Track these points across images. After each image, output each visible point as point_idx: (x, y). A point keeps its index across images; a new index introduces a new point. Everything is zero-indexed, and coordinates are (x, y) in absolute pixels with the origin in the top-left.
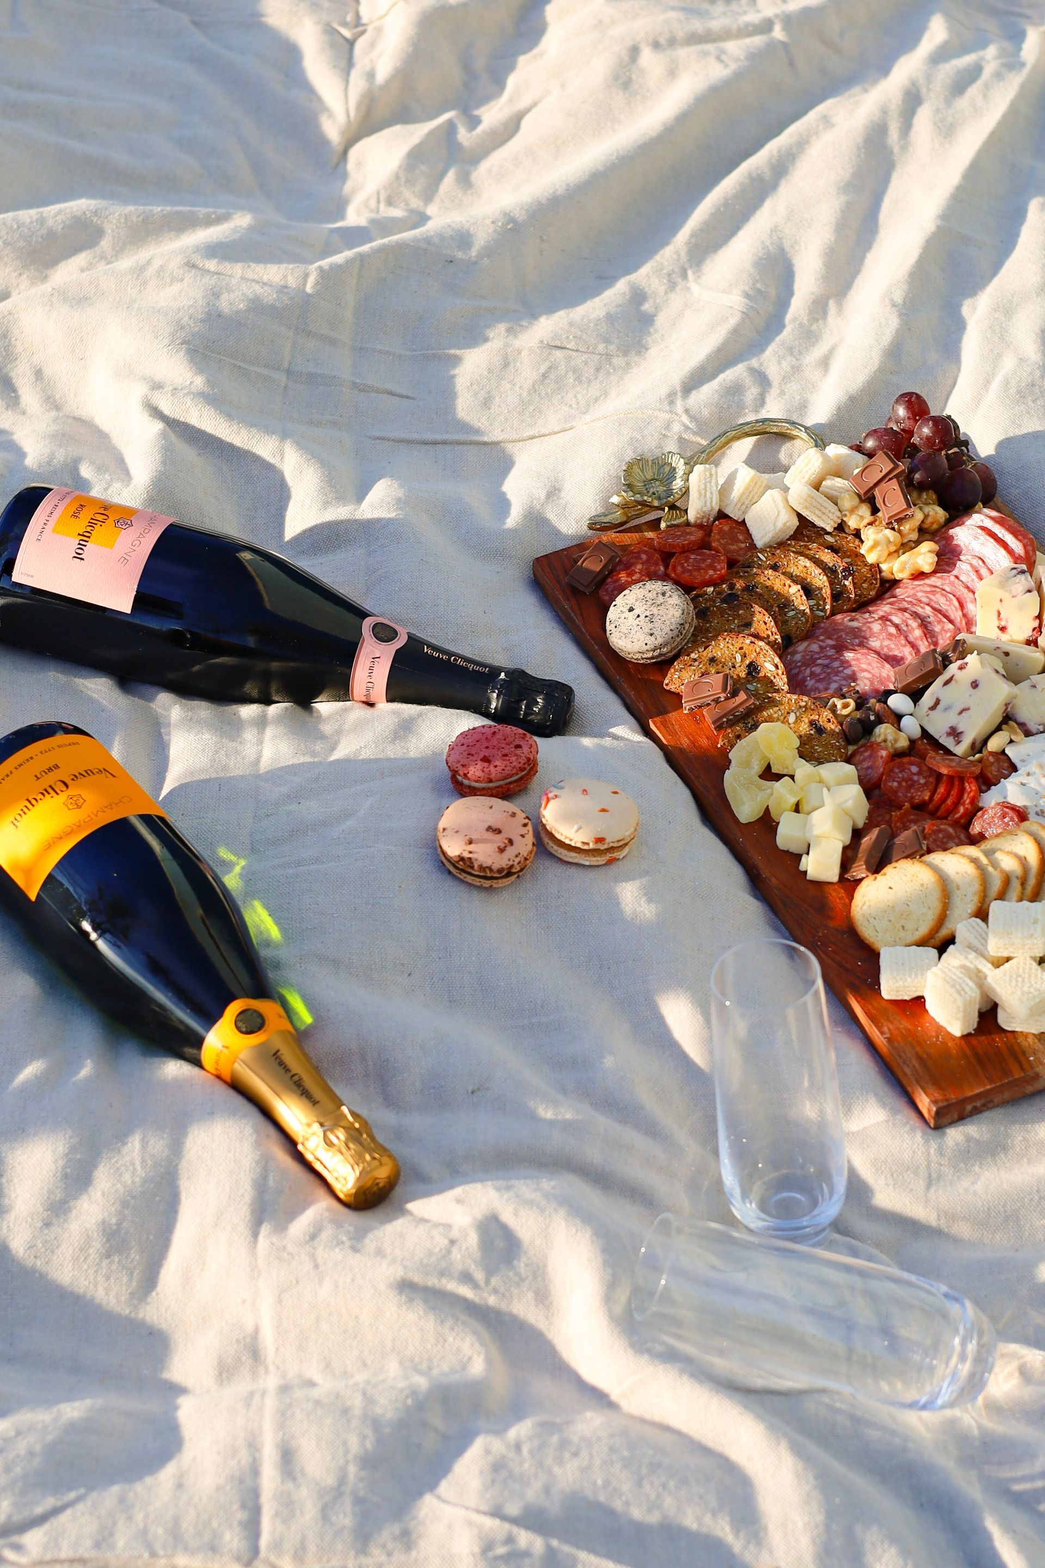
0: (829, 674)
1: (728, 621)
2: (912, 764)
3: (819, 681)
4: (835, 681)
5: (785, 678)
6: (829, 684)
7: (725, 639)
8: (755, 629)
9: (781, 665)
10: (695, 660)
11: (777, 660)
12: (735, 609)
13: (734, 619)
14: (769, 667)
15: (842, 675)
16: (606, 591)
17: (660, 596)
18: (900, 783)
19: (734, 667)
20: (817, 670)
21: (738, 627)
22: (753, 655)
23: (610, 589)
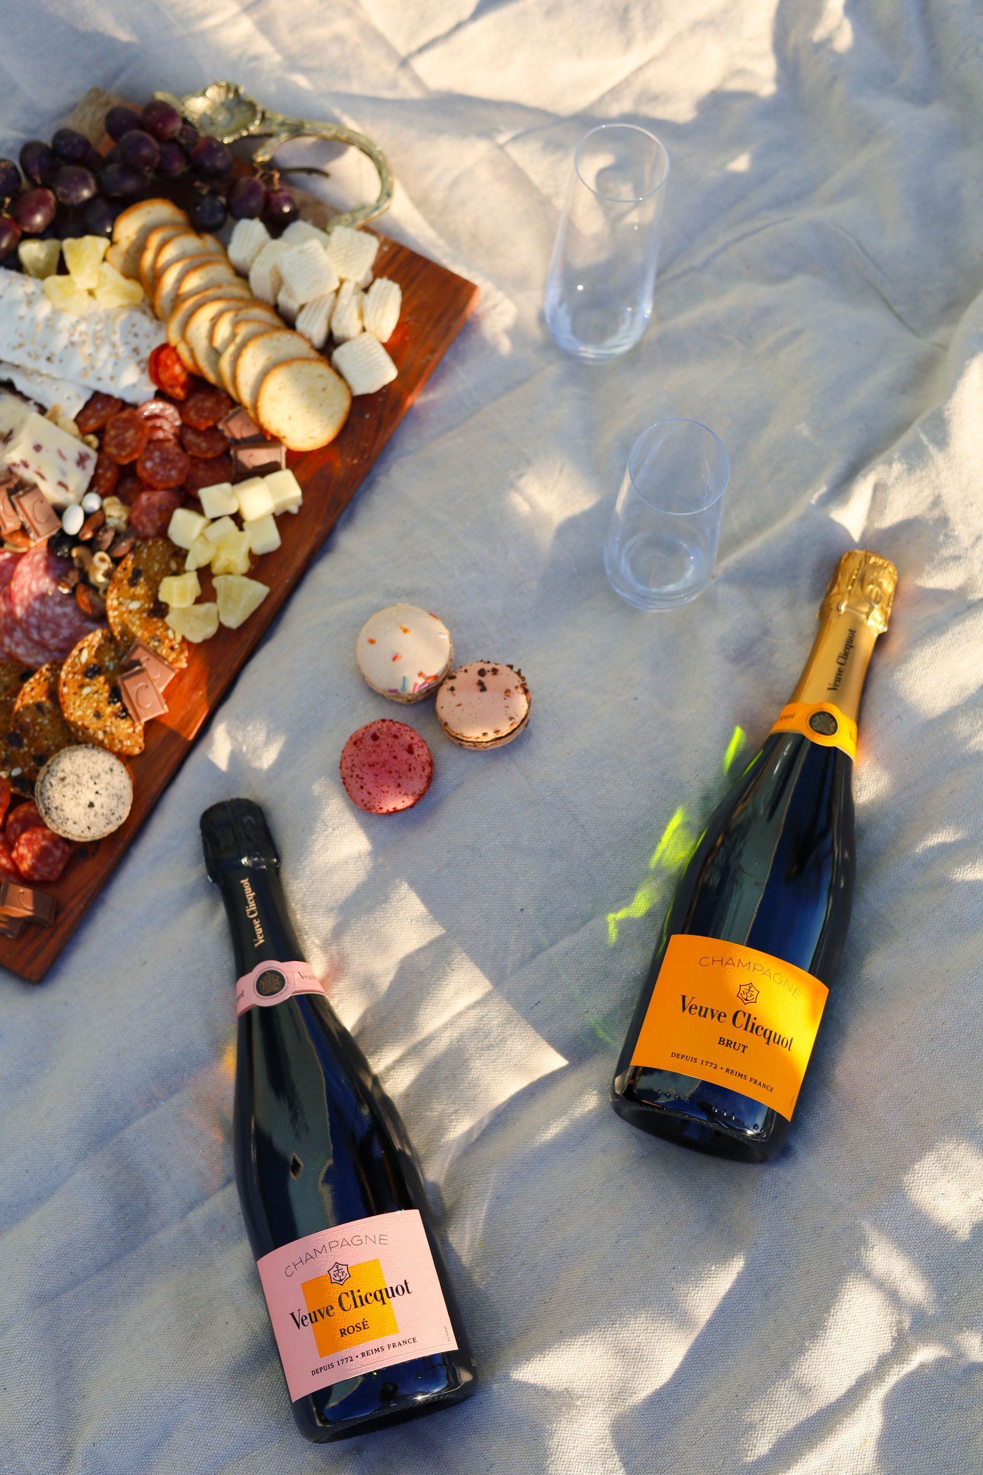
0: (47, 621)
1: (41, 730)
2: (145, 469)
3: (59, 626)
4: (53, 612)
5: (90, 637)
6: (59, 616)
7: (71, 714)
8: (41, 697)
9: (80, 645)
10: (105, 732)
11: (75, 652)
12: (25, 729)
13: (38, 724)
14: (85, 657)
15: (43, 610)
16: (50, 873)
17: (67, 781)
18: (170, 470)
19: (96, 692)
20: (47, 634)
21: (44, 714)
22: (78, 677)
23: (47, 869)
